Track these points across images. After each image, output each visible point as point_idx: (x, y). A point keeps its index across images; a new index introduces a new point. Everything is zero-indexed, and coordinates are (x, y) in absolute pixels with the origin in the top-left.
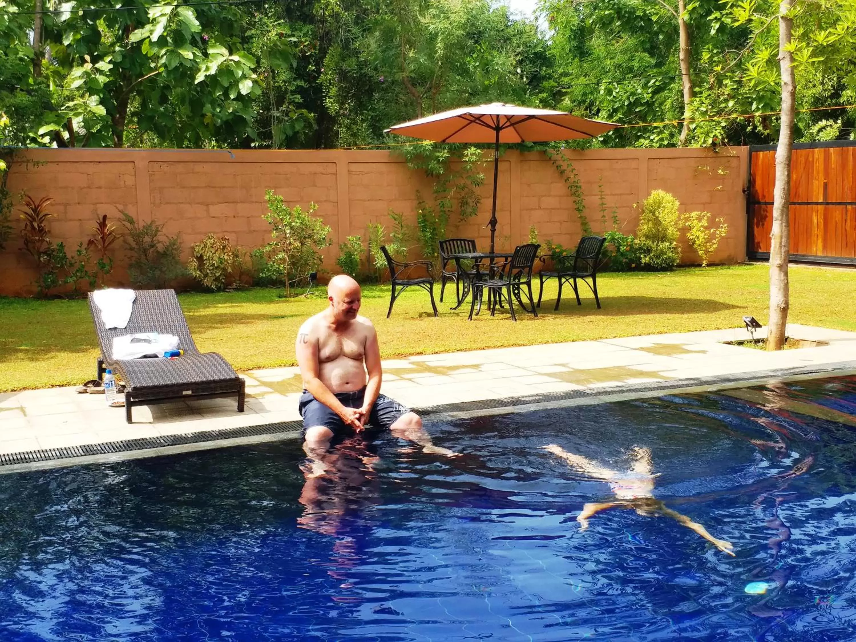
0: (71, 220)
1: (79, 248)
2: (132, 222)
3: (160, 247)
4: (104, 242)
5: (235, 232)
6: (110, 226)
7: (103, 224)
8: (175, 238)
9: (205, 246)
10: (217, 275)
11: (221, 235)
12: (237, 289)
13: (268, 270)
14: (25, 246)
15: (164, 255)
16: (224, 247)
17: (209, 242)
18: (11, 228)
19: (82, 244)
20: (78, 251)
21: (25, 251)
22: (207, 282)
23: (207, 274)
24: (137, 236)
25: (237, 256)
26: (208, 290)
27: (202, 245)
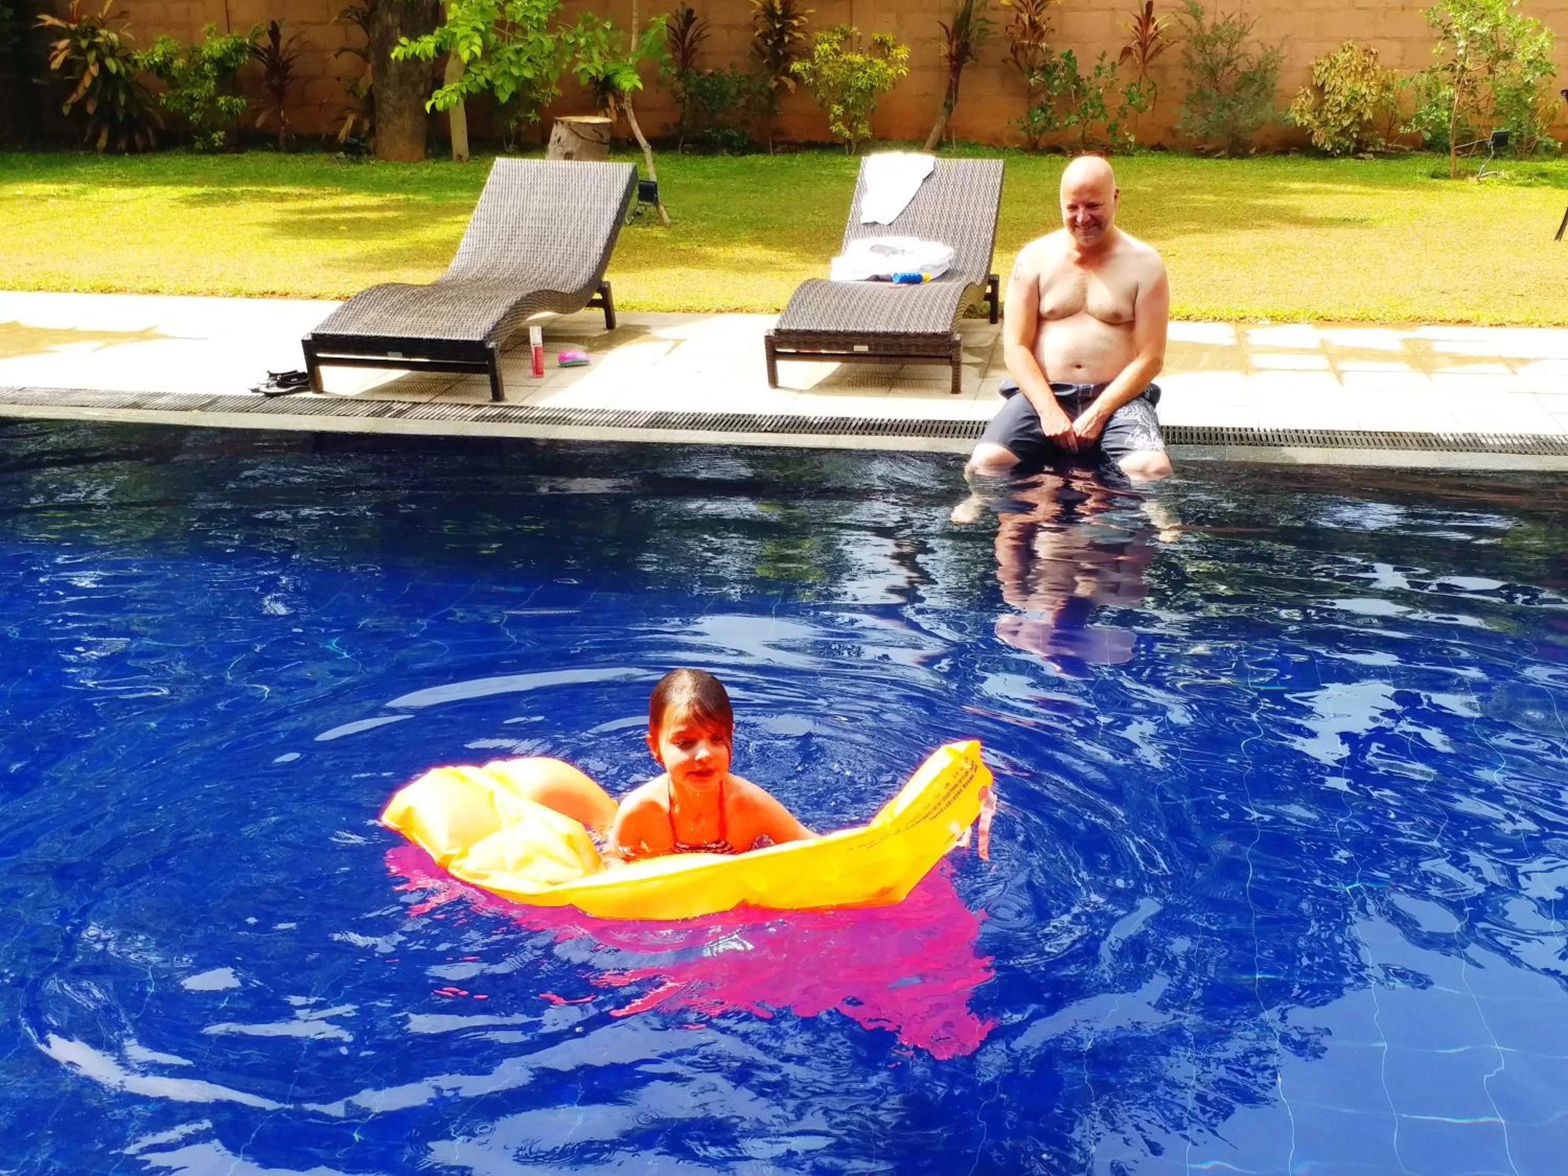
0: (1097, 10)
1: (1098, 62)
2: (1197, 14)
3: (1242, 66)
4: (1145, 51)
5: (1401, 40)
6: (1162, 20)
7: (1147, 18)
8: (1276, 47)
9: (1333, 66)
10: (1346, 123)
11: (1364, 45)
12: (1378, 154)
13: (1420, 121)
14: (1012, 56)
15: (1248, 80)
16: (1366, 68)
17: (1342, 57)
18: (987, 21)
19: (1104, 54)
20: (1098, 67)
21: (1010, 63)
22: (1320, 138)
23: (1327, 120)
24: (1202, 42)
25: (1388, 88)
26: (1322, 154)
27: (1327, 64)
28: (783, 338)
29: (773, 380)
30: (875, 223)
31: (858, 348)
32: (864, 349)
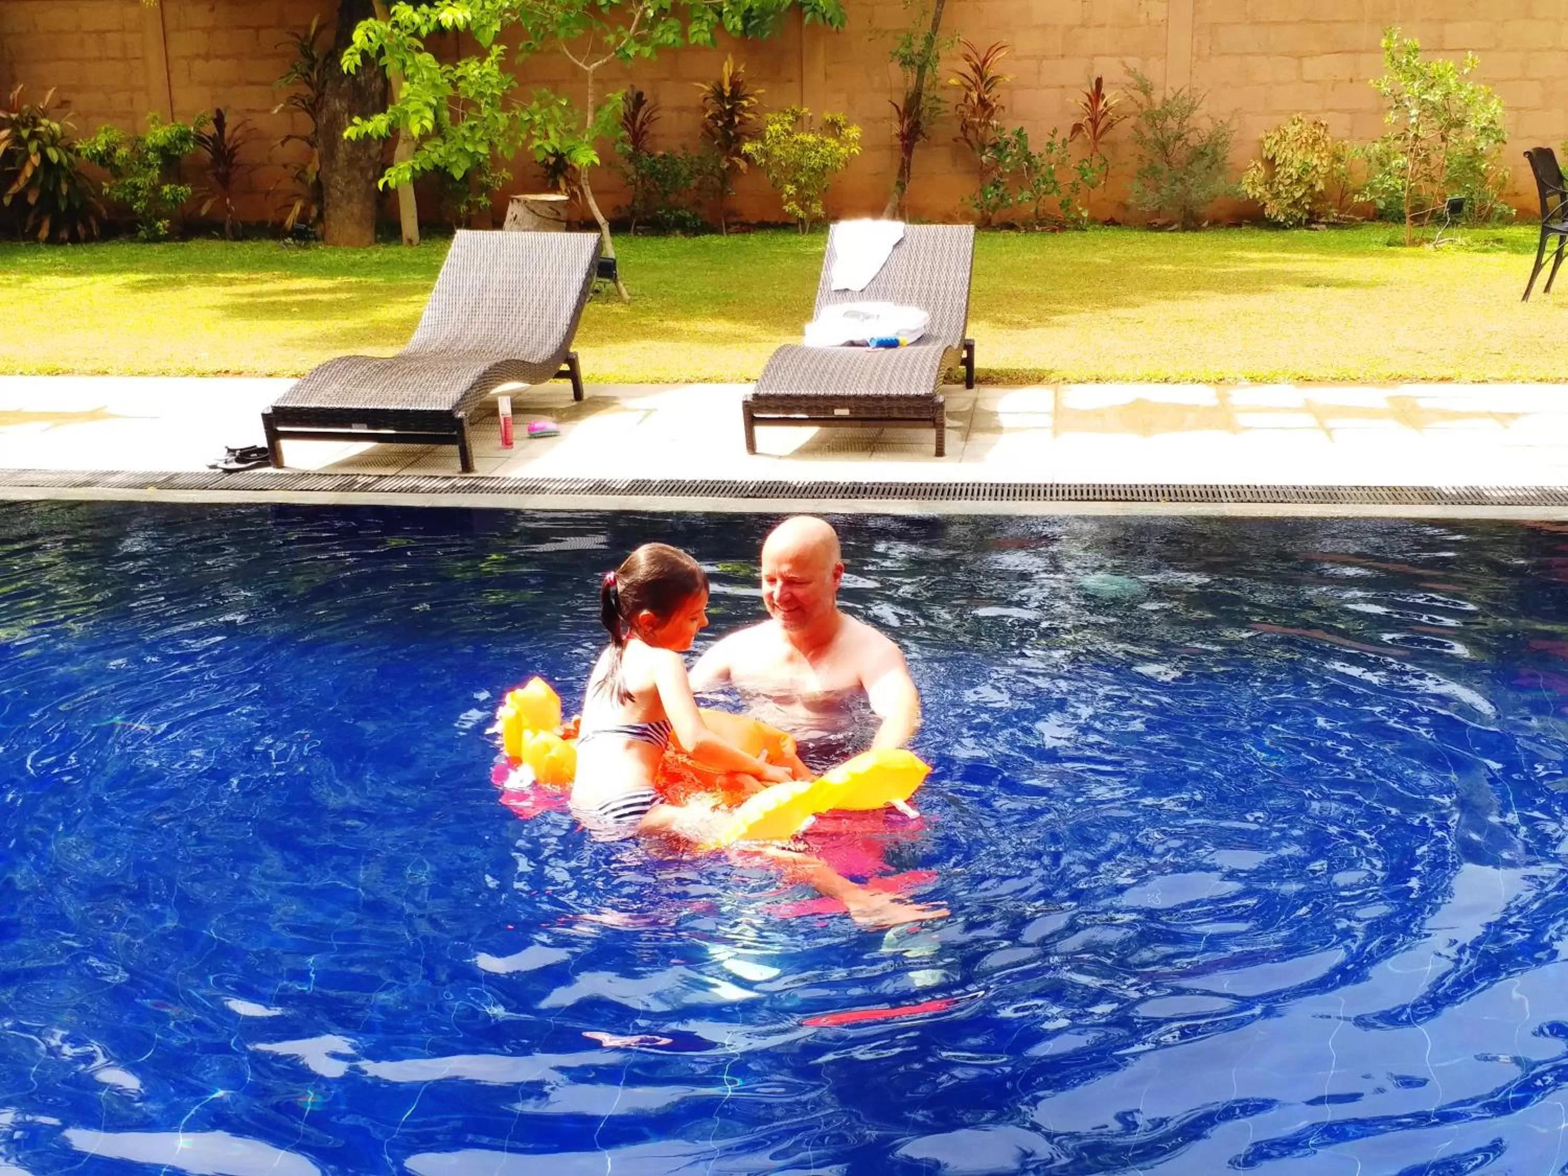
0: (1047, 87)
1: (1049, 139)
2: (1146, 90)
3: (1194, 140)
4: (1095, 127)
5: (1351, 112)
6: (1111, 96)
7: (1097, 94)
8: (1226, 120)
9: (1283, 138)
10: (1298, 195)
11: (1313, 117)
12: (1331, 225)
14: (962, 135)
15: (1200, 154)
16: (1316, 141)
17: (1292, 130)
18: (939, 101)
19: (1055, 131)
20: (1050, 144)
21: (962, 142)
22: (1272, 210)
23: (1279, 193)
24: (1153, 118)
25: (1339, 160)
26: (1275, 226)
27: (1277, 137)
28: (763, 403)
29: (751, 445)
30: (847, 290)
31: (838, 412)
32: (845, 412)
